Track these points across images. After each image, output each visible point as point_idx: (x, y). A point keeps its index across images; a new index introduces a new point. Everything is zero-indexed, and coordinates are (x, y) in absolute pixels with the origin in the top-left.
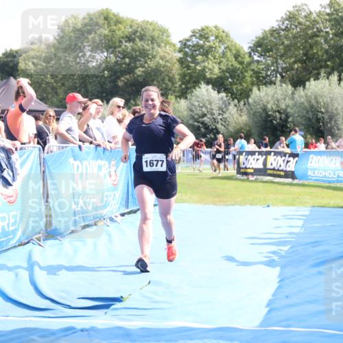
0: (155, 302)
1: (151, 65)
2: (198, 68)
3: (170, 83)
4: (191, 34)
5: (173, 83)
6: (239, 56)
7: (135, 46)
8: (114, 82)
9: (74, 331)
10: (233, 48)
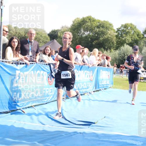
0: (107, 124)
1: (106, 37)
2: (123, 39)
4: (121, 26)
5: (113, 44)
6: (139, 35)
7: (100, 30)
8: (92, 43)
9: (77, 133)
10: (137, 32)
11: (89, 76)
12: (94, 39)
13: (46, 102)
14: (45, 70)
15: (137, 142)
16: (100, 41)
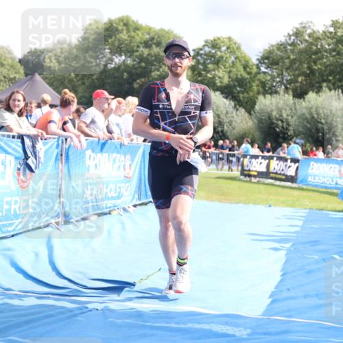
2: (209, 75)
6: (248, 66)
7: (152, 52)
8: (131, 84)
10: (242, 59)
12: (137, 74)
13: (12, 233)
14: (10, 150)
15: (236, 329)
16: (151, 79)
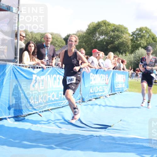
0: (123, 128)
1: (121, 41)
2: (138, 42)
3: (127, 48)
4: (136, 30)
5: (128, 48)
6: (154, 38)
7: (115, 34)
8: (107, 47)
9: (93, 136)
10: (152, 36)
11: (104, 80)
12: (109, 43)
14: (61, 74)
16: (115, 44)
